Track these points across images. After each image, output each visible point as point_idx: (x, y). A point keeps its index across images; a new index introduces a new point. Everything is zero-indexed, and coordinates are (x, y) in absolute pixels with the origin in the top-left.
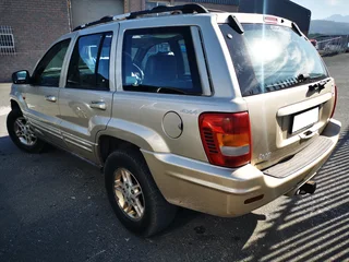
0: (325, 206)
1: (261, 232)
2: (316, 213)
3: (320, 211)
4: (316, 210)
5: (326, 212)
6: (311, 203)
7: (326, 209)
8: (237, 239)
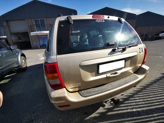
0: (139, 108)
1: (99, 113)
2: (131, 110)
3: (134, 110)
4: (133, 108)
5: (138, 111)
6: (132, 104)
7: (139, 110)
8: (86, 113)
